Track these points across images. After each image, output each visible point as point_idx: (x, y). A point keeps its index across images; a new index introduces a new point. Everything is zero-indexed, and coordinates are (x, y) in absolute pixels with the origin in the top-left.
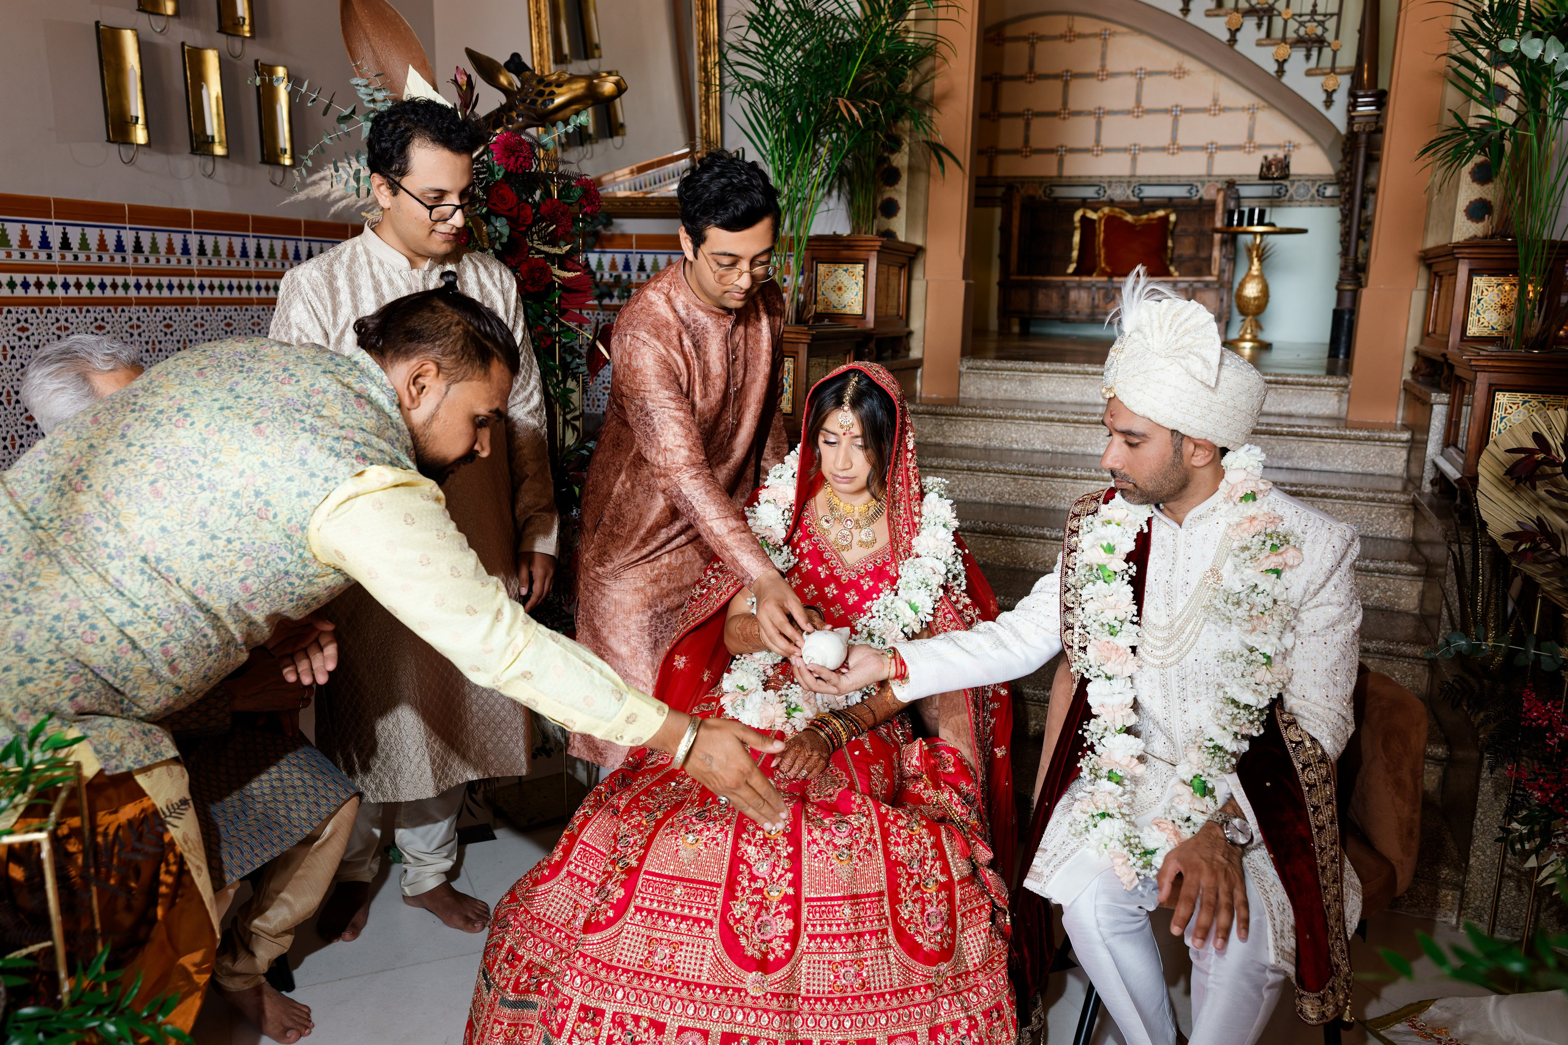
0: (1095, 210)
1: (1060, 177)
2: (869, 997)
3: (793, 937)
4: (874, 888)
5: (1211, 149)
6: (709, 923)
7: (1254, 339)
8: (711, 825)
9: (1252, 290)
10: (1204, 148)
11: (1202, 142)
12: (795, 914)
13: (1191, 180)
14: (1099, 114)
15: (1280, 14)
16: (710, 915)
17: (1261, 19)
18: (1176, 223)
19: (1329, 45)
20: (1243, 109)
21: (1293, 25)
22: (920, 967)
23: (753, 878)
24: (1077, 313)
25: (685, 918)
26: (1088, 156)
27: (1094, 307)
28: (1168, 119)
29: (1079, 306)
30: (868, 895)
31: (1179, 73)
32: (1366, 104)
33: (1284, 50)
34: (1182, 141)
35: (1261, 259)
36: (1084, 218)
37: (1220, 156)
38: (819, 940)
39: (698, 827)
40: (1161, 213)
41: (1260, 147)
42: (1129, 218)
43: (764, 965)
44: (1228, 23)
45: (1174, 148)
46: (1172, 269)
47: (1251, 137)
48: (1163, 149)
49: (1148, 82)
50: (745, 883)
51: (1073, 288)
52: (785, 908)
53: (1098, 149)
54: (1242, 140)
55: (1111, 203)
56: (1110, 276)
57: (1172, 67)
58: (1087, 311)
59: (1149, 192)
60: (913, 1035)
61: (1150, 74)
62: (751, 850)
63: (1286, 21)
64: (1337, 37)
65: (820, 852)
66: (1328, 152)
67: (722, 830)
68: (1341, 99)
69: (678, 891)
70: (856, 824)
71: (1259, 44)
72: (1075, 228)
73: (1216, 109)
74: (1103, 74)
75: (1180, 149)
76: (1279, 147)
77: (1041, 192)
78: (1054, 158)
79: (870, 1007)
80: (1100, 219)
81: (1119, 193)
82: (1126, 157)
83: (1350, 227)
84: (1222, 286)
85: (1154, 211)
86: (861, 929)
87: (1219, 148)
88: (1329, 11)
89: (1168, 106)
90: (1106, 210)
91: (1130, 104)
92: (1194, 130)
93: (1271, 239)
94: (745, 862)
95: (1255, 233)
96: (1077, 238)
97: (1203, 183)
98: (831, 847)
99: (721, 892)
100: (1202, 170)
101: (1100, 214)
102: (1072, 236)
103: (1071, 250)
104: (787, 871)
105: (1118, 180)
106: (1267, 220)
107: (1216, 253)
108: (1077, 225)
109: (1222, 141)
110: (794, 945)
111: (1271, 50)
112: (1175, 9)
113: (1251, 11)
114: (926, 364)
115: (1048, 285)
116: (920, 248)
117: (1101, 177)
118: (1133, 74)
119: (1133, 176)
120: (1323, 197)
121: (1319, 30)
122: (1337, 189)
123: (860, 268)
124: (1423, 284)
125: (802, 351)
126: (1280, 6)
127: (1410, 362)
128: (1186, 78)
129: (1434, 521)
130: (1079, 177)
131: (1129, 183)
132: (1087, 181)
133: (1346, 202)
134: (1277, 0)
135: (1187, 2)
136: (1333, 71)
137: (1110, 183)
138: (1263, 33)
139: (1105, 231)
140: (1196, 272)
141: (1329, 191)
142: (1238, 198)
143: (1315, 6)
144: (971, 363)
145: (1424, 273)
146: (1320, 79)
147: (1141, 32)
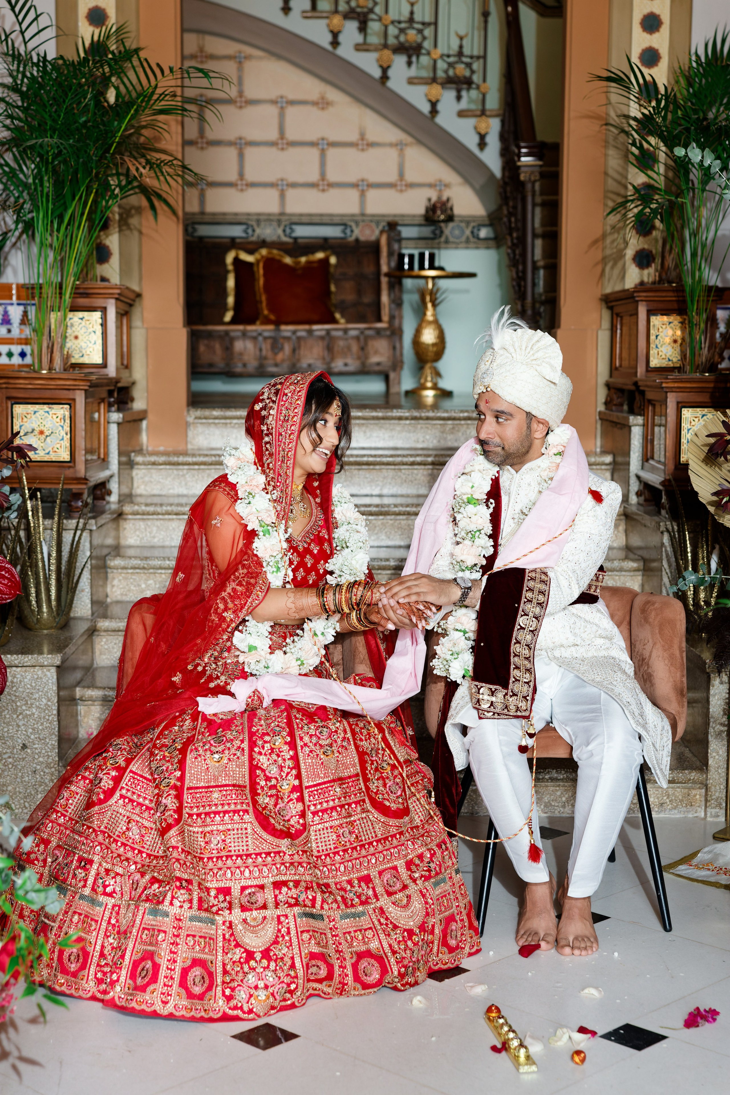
0: (251, 252)
1: (203, 213)
2: (362, 846)
3: (303, 815)
4: (352, 771)
5: (362, 187)
6: (246, 811)
7: (435, 387)
9: (429, 336)
10: (355, 186)
11: (352, 179)
12: (301, 799)
13: (345, 220)
15: (428, 53)
16: (245, 807)
17: (410, 57)
18: (336, 266)
19: (478, 88)
20: (391, 145)
21: (441, 65)
22: (392, 822)
23: (268, 779)
24: (245, 365)
25: (225, 812)
26: (232, 191)
27: (262, 359)
28: (314, 153)
29: (246, 358)
30: (350, 777)
31: (322, 104)
32: (527, 155)
33: (436, 90)
34: (332, 176)
35: (434, 306)
36: (237, 261)
37: (372, 194)
38: (320, 814)
39: (220, 749)
40: (320, 255)
41: (411, 186)
42: (288, 260)
44: (378, 59)
45: (323, 184)
46: (338, 316)
47: (401, 175)
48: (313, 185)
49: (291, 111)
50: (263, 783)
51: (235, 338)
52: (295, 795)
53: (242, 183)
54: (392, 177)
55: (263, 243)
56: (278, 323)
57: (314, 96)
58: (255, 364)
59: (301, 232)
60: (395, 868)
61: (292, 103)
63: (435, 62)
64: (484, 80)
65: (311, 751)
66: (480, 193)
68: (494, 142)
69: (216, 795)
71: (411, 81)
72: (227, 272)
73: (364, 144)
74: (242, 101)
75: (331, 185)
76: (431, 186)
79: (364, 852)
80: (258, 261)
81: (269, 233)
82: (273, 194)
83: (524, 272)
84: (393, 333)
85: (312, 253)
86: (349, 801)
87: (371, 186)
88: (475, 53)
89: (314, 138)
90: (264, 252)
91: (273, 135)
92: (343, 165)
93: (443, 283)
94: (260, 768)
95: (426, 278)
96: (231, 283)
97: (357, 223)
98: (318, 747)
99: (247, 791)
100: (356, 210)
101: (257, 256)
102: (225, 280)
103: (224, 294)
105: (268, 218)
106: (437, 264)
107: (385, 298)
108: (230, 267)
109: (373, 179)
111: (423, 89)
112: (324, 40)
113: (401, 49)
114: (150, 416)
115: (210, 335)
116: (139, 295)
117: (248, 214)
118: (273, 102)
119: (282, 214)
120: (478, 238)
121: (467, 73)
122: (495, 231)
123: (97, 315)
124: (606, 324)
125: (80, 398)
126: (427, 45)
127: (602, 394)
128: (331, 109)
129: (647, 520)
130: (224, 214)
131: (279, 222)
132: (234, 220)
133: (513, 247)
134: (424, 38)
135: (335, 35)
136: (483, 113)
137: (258, 222)
138: (413, 72)
139: (265, 275)
140: (361, 319)
141: (483, 233)
142: (400, 240)
143: (461, 47)
144: (199, 413)
145: (606, 315)
146: (472, 121)
147: (279, 57)
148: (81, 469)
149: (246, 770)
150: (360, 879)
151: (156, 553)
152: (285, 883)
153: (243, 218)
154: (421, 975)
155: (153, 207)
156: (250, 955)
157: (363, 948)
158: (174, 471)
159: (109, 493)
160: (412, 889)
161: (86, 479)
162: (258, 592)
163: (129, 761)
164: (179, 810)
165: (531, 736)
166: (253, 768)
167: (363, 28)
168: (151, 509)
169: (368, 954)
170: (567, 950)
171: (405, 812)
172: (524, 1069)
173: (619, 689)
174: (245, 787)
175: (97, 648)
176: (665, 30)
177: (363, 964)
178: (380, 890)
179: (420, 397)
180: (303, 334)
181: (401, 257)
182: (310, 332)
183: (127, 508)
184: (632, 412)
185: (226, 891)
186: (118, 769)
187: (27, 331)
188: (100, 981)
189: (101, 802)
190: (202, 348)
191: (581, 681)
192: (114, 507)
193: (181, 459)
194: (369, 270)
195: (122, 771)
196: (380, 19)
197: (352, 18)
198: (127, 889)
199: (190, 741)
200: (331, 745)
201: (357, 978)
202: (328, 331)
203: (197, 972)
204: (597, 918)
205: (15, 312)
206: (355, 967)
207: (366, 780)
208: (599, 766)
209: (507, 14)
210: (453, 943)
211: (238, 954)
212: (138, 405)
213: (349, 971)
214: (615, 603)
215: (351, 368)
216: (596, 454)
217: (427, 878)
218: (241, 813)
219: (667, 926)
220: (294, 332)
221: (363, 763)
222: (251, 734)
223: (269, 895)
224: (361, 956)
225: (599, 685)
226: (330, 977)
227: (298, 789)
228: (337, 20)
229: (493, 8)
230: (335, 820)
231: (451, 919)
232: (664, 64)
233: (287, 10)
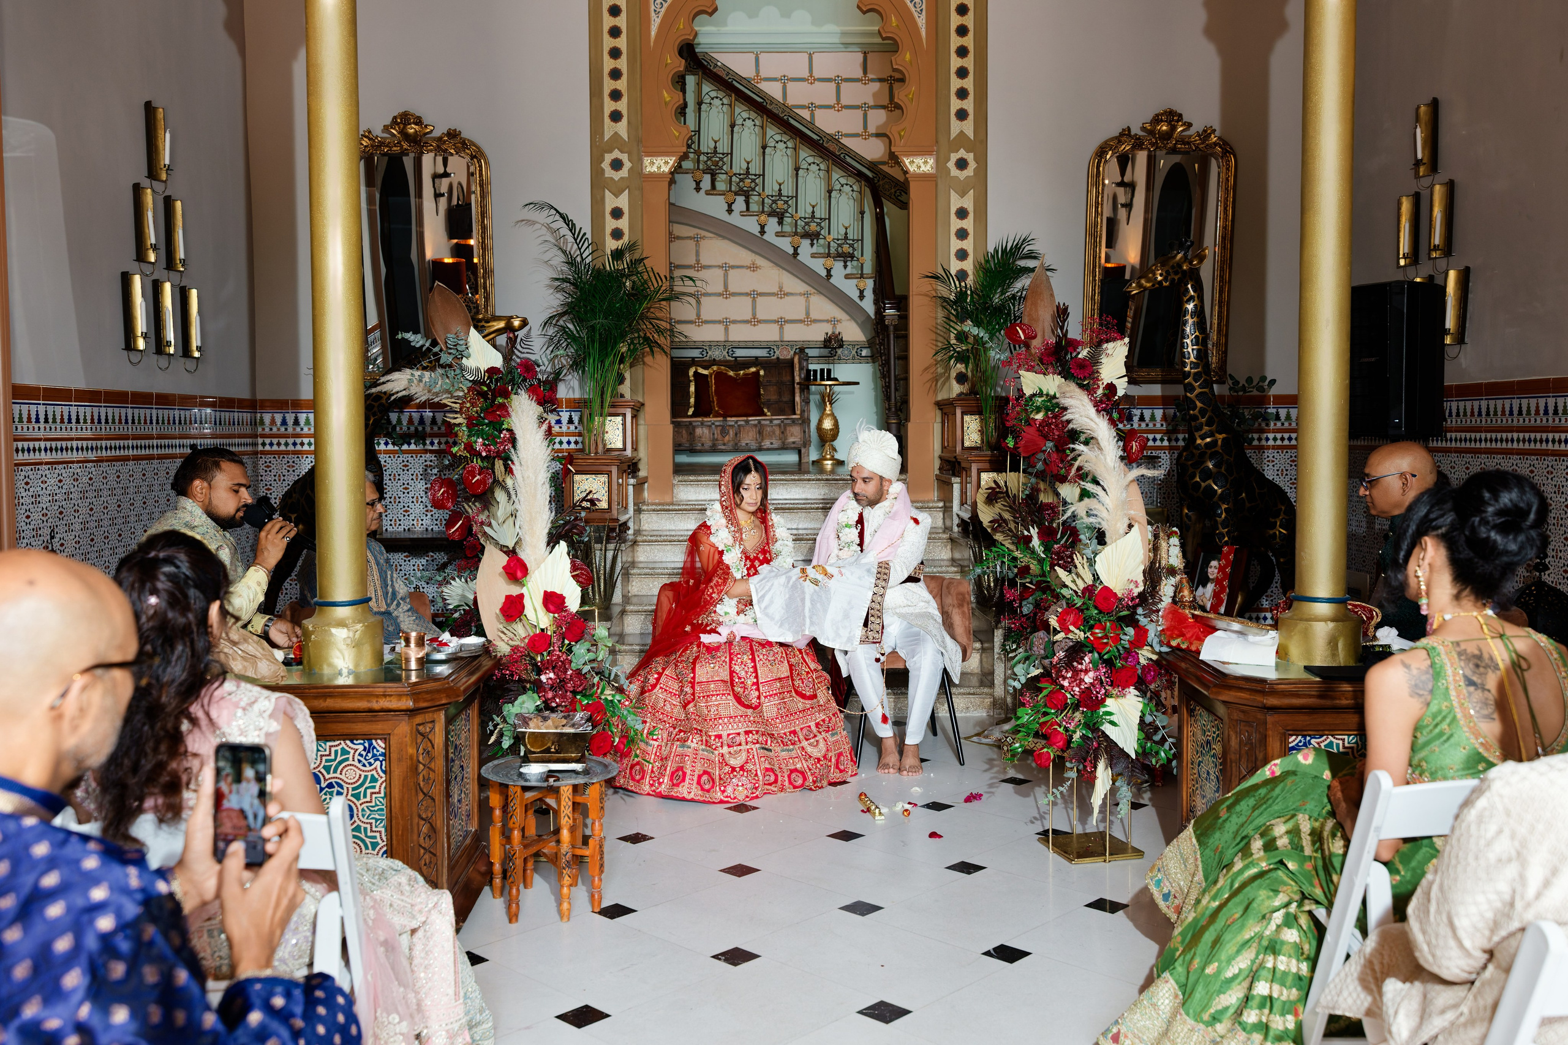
0: (706, 368)
3: (759, 697)
5: (781, 322)
7: (833, 458)
9: (828, 424)
10: (776, 322)
11: (774, 317)
13: (770, 345)
14: (697, 297)
15: (824, 238)
17: (812, 240)
18: (764, 376)
19: (858, 260)
20: (800, 294)
21: (833, 245)
23: (740, 678)
24: (703, 445)
26: (692, 326)
27: (714, 440)
28: (749, 300)
29: (703, 439)
31: (753, 268)
32: (889, 308)
33: (830, 262)
34: (760, 316)
35: (831, 404)
36: (696, 373)
37: (787, 327)
40: (753, 370)
41: (815, 321)
42: (731, 373)
44: (791, 241)
45: (754, 321)
46: (766, 410)
47: (808, 314)
48: (747, 322)
49: (731, 272)
51: (698, 426)
53: (699, 321)
54: (802, 316)
55: (714, 362)
56: (725, 416)
57: (748, 263)
58: (710, 444)
59: (739, 353)
61: (733, 267)
63: (829, 243)
64: (862, 255)
66: (862, 326)
68: (869, 294)
71: (813, 256)
72: (690, 381)
73: (782, 294)
74: (699, 266)
75: (759, 322)
76: (827, 321)
80: (711, 374)
81: (717, 354)
82: (720, 328)
83: (889, 382)
84: (804, 422)
85: (748, 368)
87: (787, 322)
88: (856, 237)
89: (748, 290)
90: (715, 368)
91: (721, 289)
92: (768, 308)
93: (837, 389)
95: (825, 385)
96: (692, 389)
97: (778, 347)
100: (777, 339)
101: (710, 370)
102: (689, 387)
103: (689, 397)
105: (717, 344)
106: (832, 376)
107: (797, 399)
108: (692, 378)
109: (788, 317)
111: (822, 261)
112: (755, 230)
113: (805, 235)
114: (650, 480)
115: (679, 425)
116: (643, 405)
117: (704, 342)
118: (721, 267)
119: (726, 341)
120: (861, 357)
121: (851, 250)
122: (872, 351)
123: (619, 419)
124: (939, 419)
125: (614, 470)
126: (824, 232)
127: (937, 463)
128: (759, 271)
129: (962, 541)
130: (688, 342)
131: (725, 346)
132: (694, 346)
133: (883, 365)
134: (822, 228)
135: (762, 227)
136: (862, 276)
137: (710, 346)
138: (815, 249)
139: (716, 383)
140: (781, 412)
141: (864, 353)
142: (807, 358)
143: (846, 234)
144: (680, 478)
145: (939, 413)
146: (855, 281)
147: (724, 238)
148: (615, 512)
149: (727, 672)
150: (791, 732)
151: (657, 565)
152: (751, 732)
153: (700, 345)
154: (825, 783)
155: (652, 351)
156: (733, 769)
157: (793, 767)
158: (665, 516)
159: (629, 528)
160: (819, 737)
161: (618, 520)
162: (730, 582)
163: (664, 669)
164: (693, 694)
165: (883, 655)
166: (732, 672)
167: (780, 223)
168: (654, 538)
169: (796, 770)
170: (905, 773)
171: (814, 697)
172: (878, 817)
173: (931, 628)
175: (626, 622)
176: (971, 238)
177: (793, 775)
178: (801, 737)
179: (823, 465)
180: (742, 423)
181: (809, 371)
182: (747, 422)
183: (639, 538)
184: (954, 475)
185: (719, 737)
186: (658, 673)
187: (572, 427)
188: (652, 785)
189: (650, 691)
191: (911, 626)
192: (631, 537)
193: (671, 507)
194: (786, 378)
195: (660, 674)
196: (792, 217)
197: (774, 216)
198: (665, 736)
199: (697, 658)
201: (790, 783)
202: (759, 421)
203: (705, 778)
204: (923, 760)
205: (565, 416)
206: (789, 776)
207: (793, 680)
208: (919, 669)
209: (876, 213)
210: (842, 767)
211: (727, 769)
212: (642, 473)
213: (786, 779)
214: (933, 585)
215: (775, 446)
216: (934, 501)
217: (827, 732)
219: (962, 763)
220: (736, 422)
221: (791, 670)
222: (731, 654)
223: (742, 738)
224: (792, 771)
225: (920, 626)
226: (776, 781)
228: (763, 217)
229: (867, 209)
230: (776, 701)
231: (840, 754)
232: (970, 259)
233: (730, 211)
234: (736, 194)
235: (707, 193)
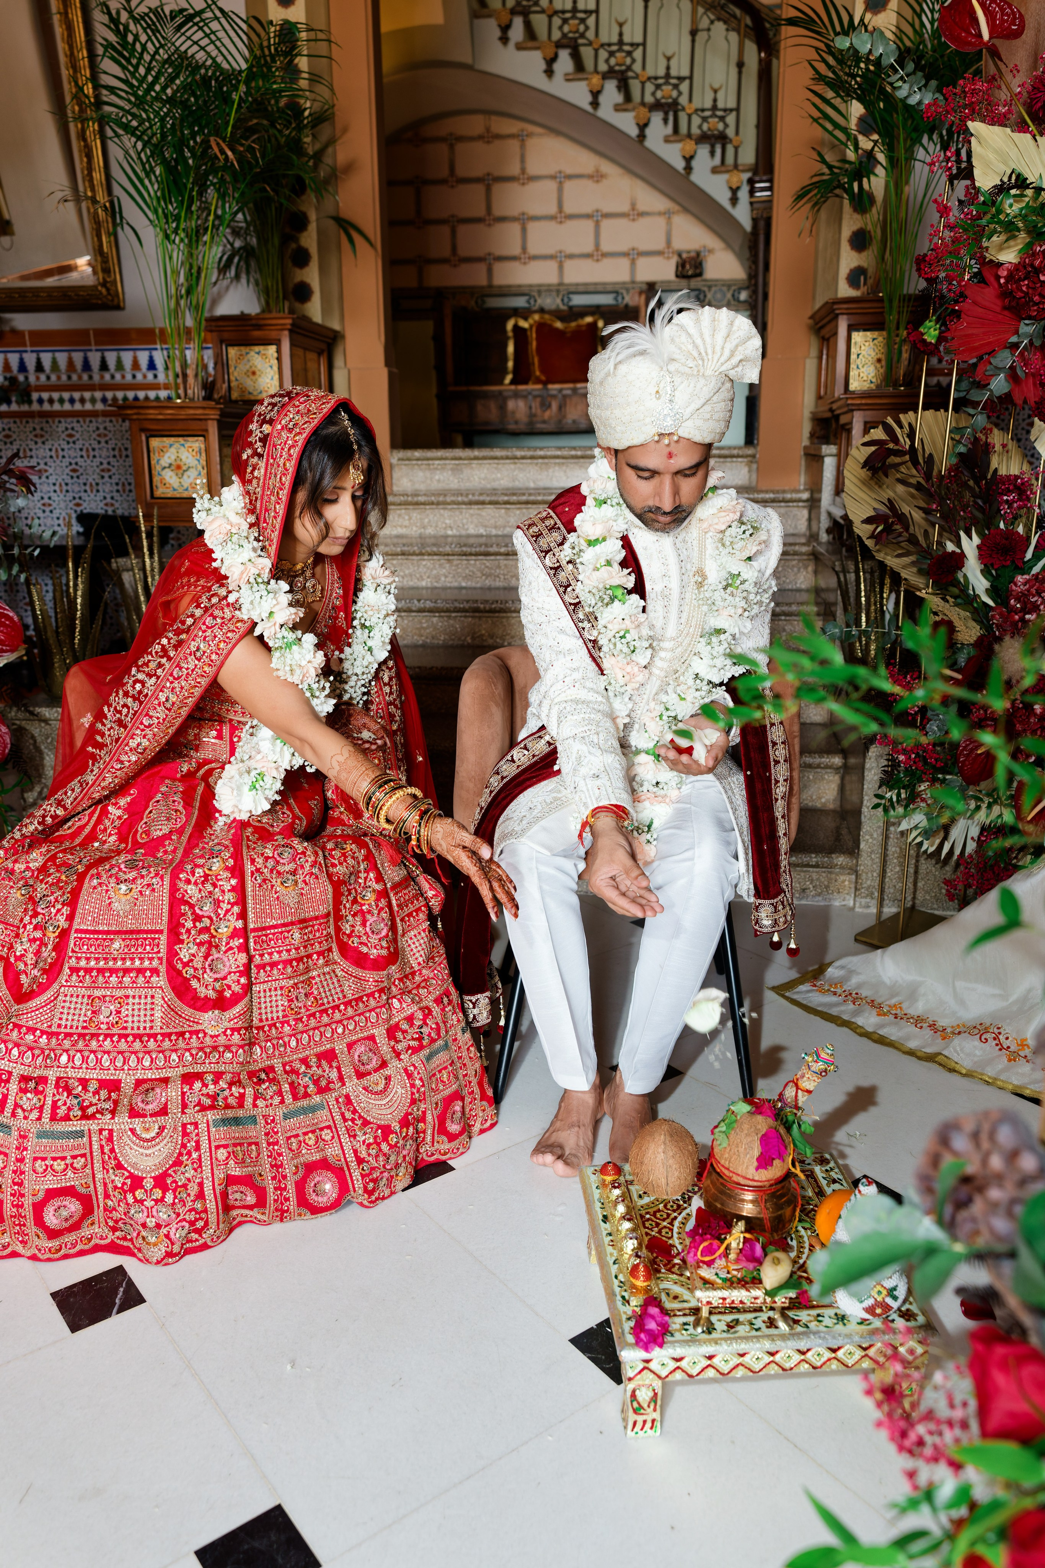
0: (526, 319)
1: (490, 286)
3: (246, 971)
5: (633, 255)
8: (144, 872)
10: (625, 254)
11: (624, 248)
12: (244, 948)
13: (617, 287)
14: (524, 220)
15: (683, 109)
17: (667, 114)
19: (731, 141)
20: (660, 214)
21: (697, 121)
23: (198, 918)
24: (516, 422)
26: (515, 265)
27: (532, 418)
28: (589, 225)
29: (517, 415)
31: (597, 177)
33: (690, 146)
34: (605, 247)
36: (516, 327)
37: (641, 262)
40: (589, 319)
41: (677, 252)
42: (559, 325)
43: (221, 1003)
44: (636, 117)
45: (597, 254)
47: (667, 243)
48: (588, 256)
49: (568, 185)
51: (510, 397)
53: (525, 257)
54: (660, 245)
55: (541, 311)
56: (545, 383)
57: (590, 170)
58: (525, 419)
59: (578, 300)
61: (570, 177)
62: (191, 890)
63: (690, 117)
64: (737, 133)
65: (264, 880)
67: (157, 875)
70: (300, 849)
71: (667, 140)
72: (508, 338)
73: (635, 214)
74: (524, 178)
75: (605, 255)
77: (473, 303)
78: (482, 267)
80: (531, 326)
81: (550, 302)
82: (553, 265)
85: (583, 318)
87: (641, 254)
88: (729, 106)
89: (588, 210)
90: (537, 318)
91: (553, 210)
92: (616, 235)
96: (511, 349)
97: (628, 290)
100: (626, 277)
101: (531, 321)
102: (506, 346)
103: (506, 360)
104: (233, 905)
105: (548, 289)
108: (510, 334)
109: (643, 247)
110: (249, 978)
111: (679, 147)
112: (585, 101)
113: (657, 106)
115: (486, 396)
116: (339, 335)
117: (530, 286)
118: (553, 177)
119: (561, 284)
120: (739, 301)
121: (721, 126)
123: (271, 349)
124: (813, 352)
126: (683, 100)
127: (807, 427)
128: (605, 182)
130: (509, 286)
131: (558, 291)
132: (517, 291)
134: (680, 93)
135: (596, 95)
136: (736, 168)
137: (539, 292)
138: (670, 129)
139: (537, 339)
141: (743, 296)
143: (715, 100)
145: (815, 341)
146: (725, 177)
147: (557, 133)
153: (526, 290)
167: (623, 88)
174: (161, 932)
180: (569, 392)
182: (575, 390)
190: (479, 408)
196: (639, 77)
197: (612, 78)
200: (294, 873)
209: (760, 60)
216: (798, 491)
218: (148, 974)
220: (563, 391)
227: (243, 933)
228: (596, 80)
229: (747, 59)
233: (549, 72)
234: (559, 45)
235: (519, 47)
